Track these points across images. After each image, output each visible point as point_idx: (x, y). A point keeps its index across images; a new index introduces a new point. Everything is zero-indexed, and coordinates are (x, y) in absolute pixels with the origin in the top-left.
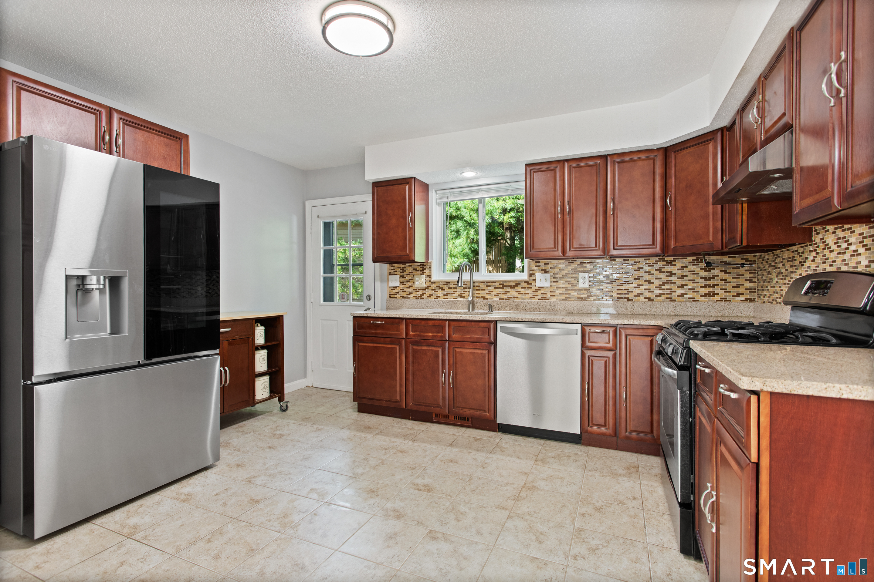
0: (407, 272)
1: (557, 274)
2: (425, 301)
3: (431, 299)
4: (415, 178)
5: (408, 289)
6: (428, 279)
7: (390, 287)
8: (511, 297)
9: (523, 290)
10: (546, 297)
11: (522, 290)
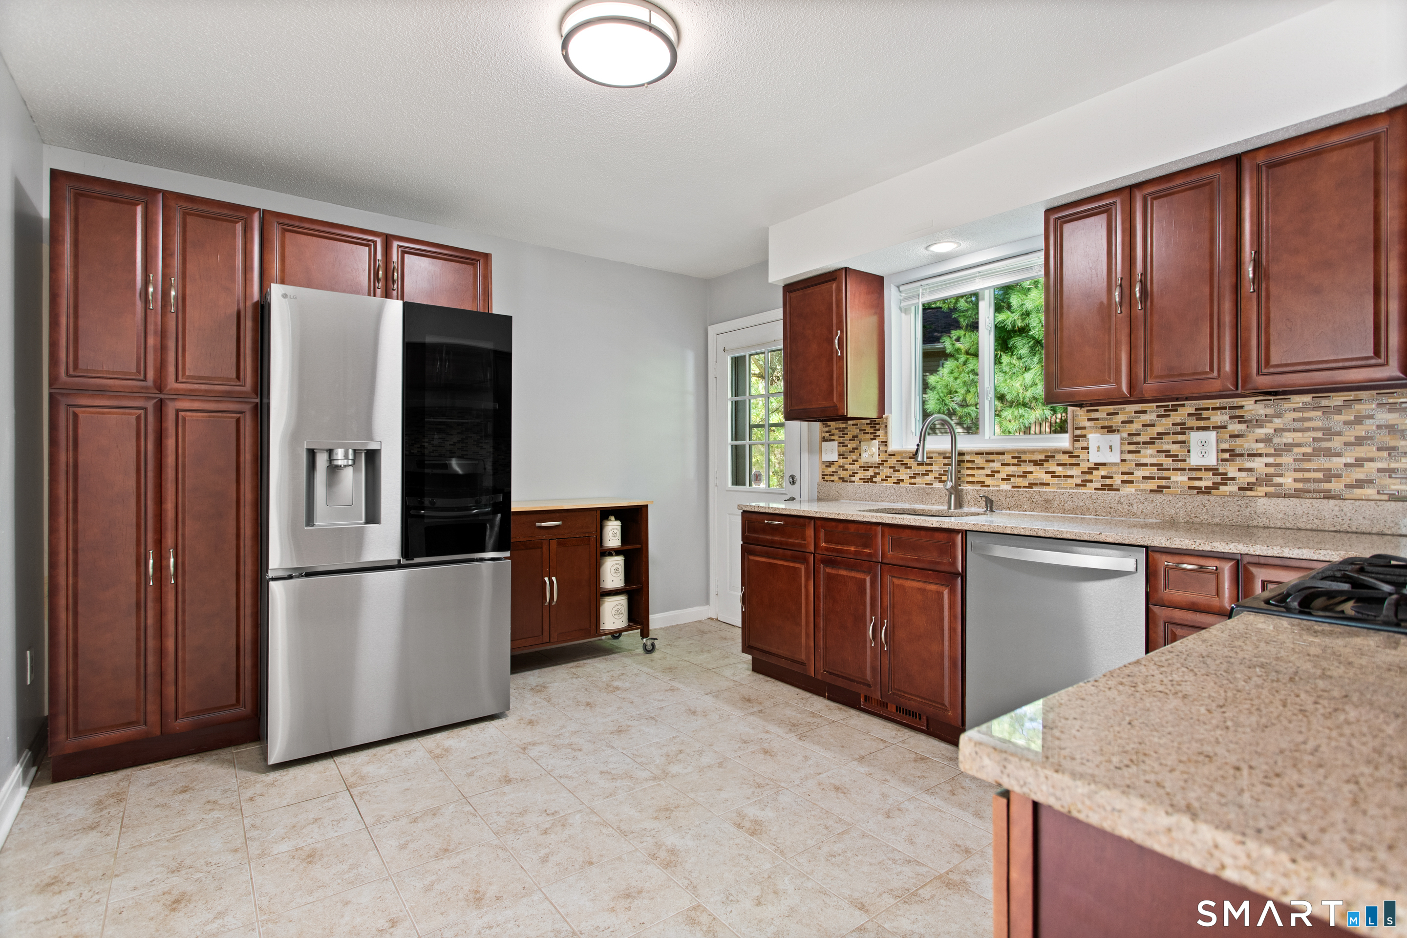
0: (850, 436)
1: (1139, 435)
2: (878, 486)
3: (889, 484)
4: (846, 269)
5: (851, 467)
6: (883, 448)
7: (824, 463)
8: (1036, 484)
9: (1060, 468)
10: (1111, 485)
11: (1059, 470)
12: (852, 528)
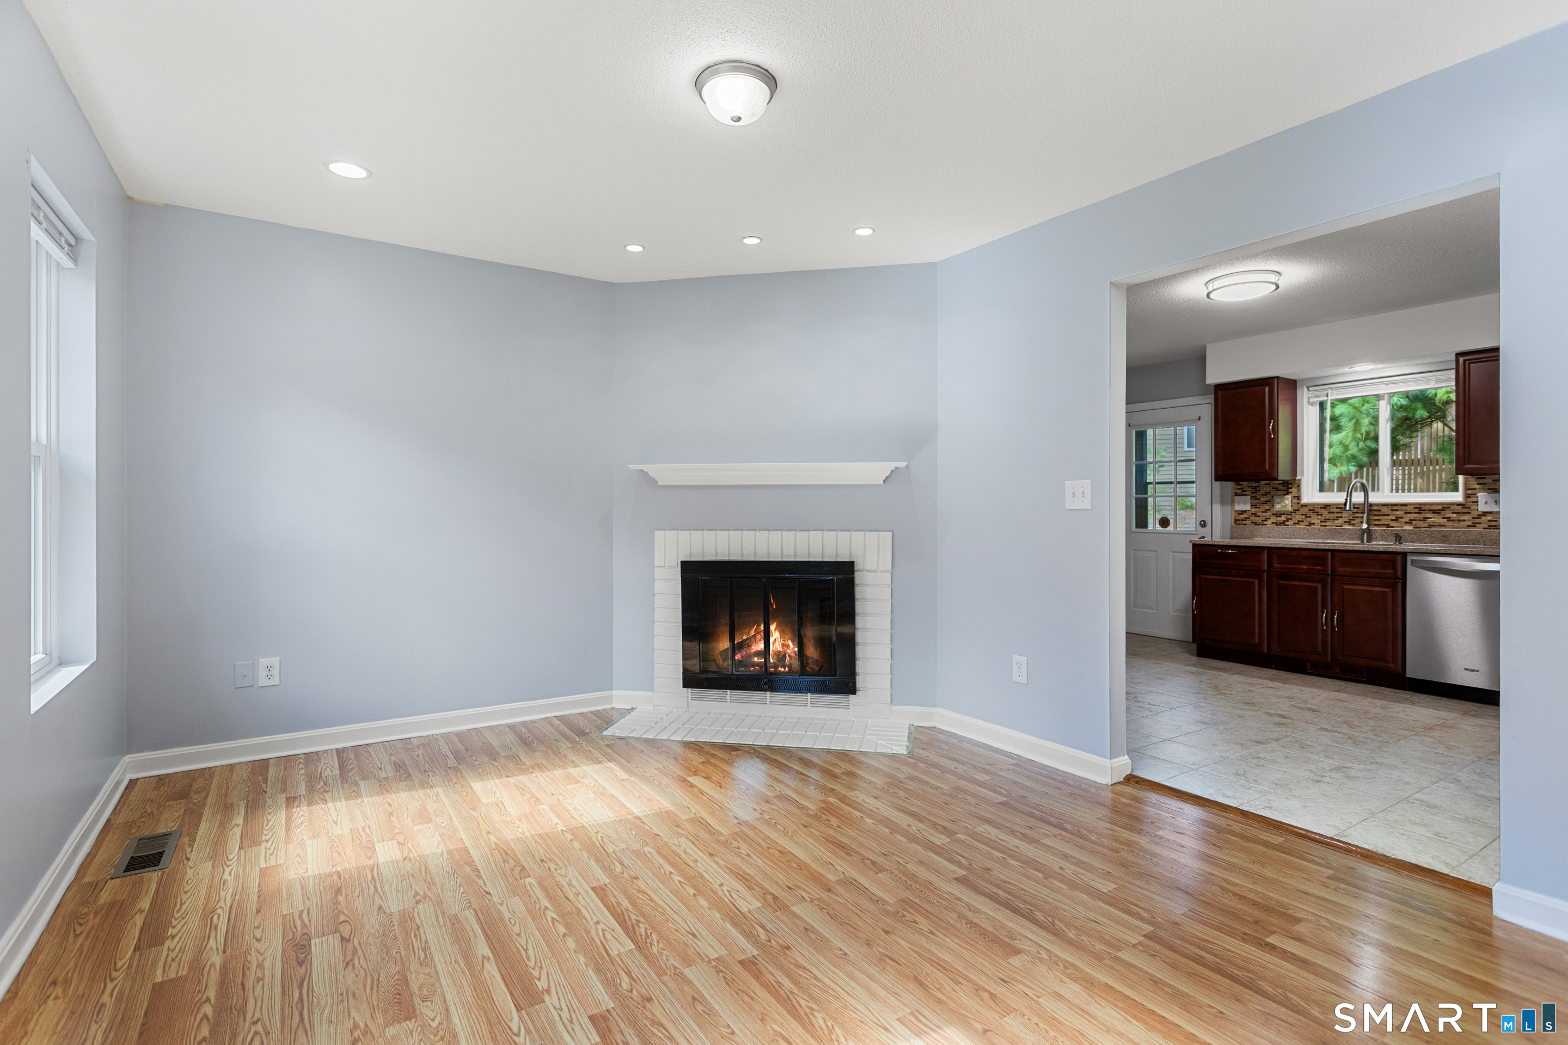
0: (1263, 492)
2: (1290, 528)
3: (1302, 526)
4: (1278, 378)
5: (1264, 514)
6: (1295, 501)
7: (1236, 511)
8: (1435, 526)
9: (1455, 515)
12: (1305, 553)
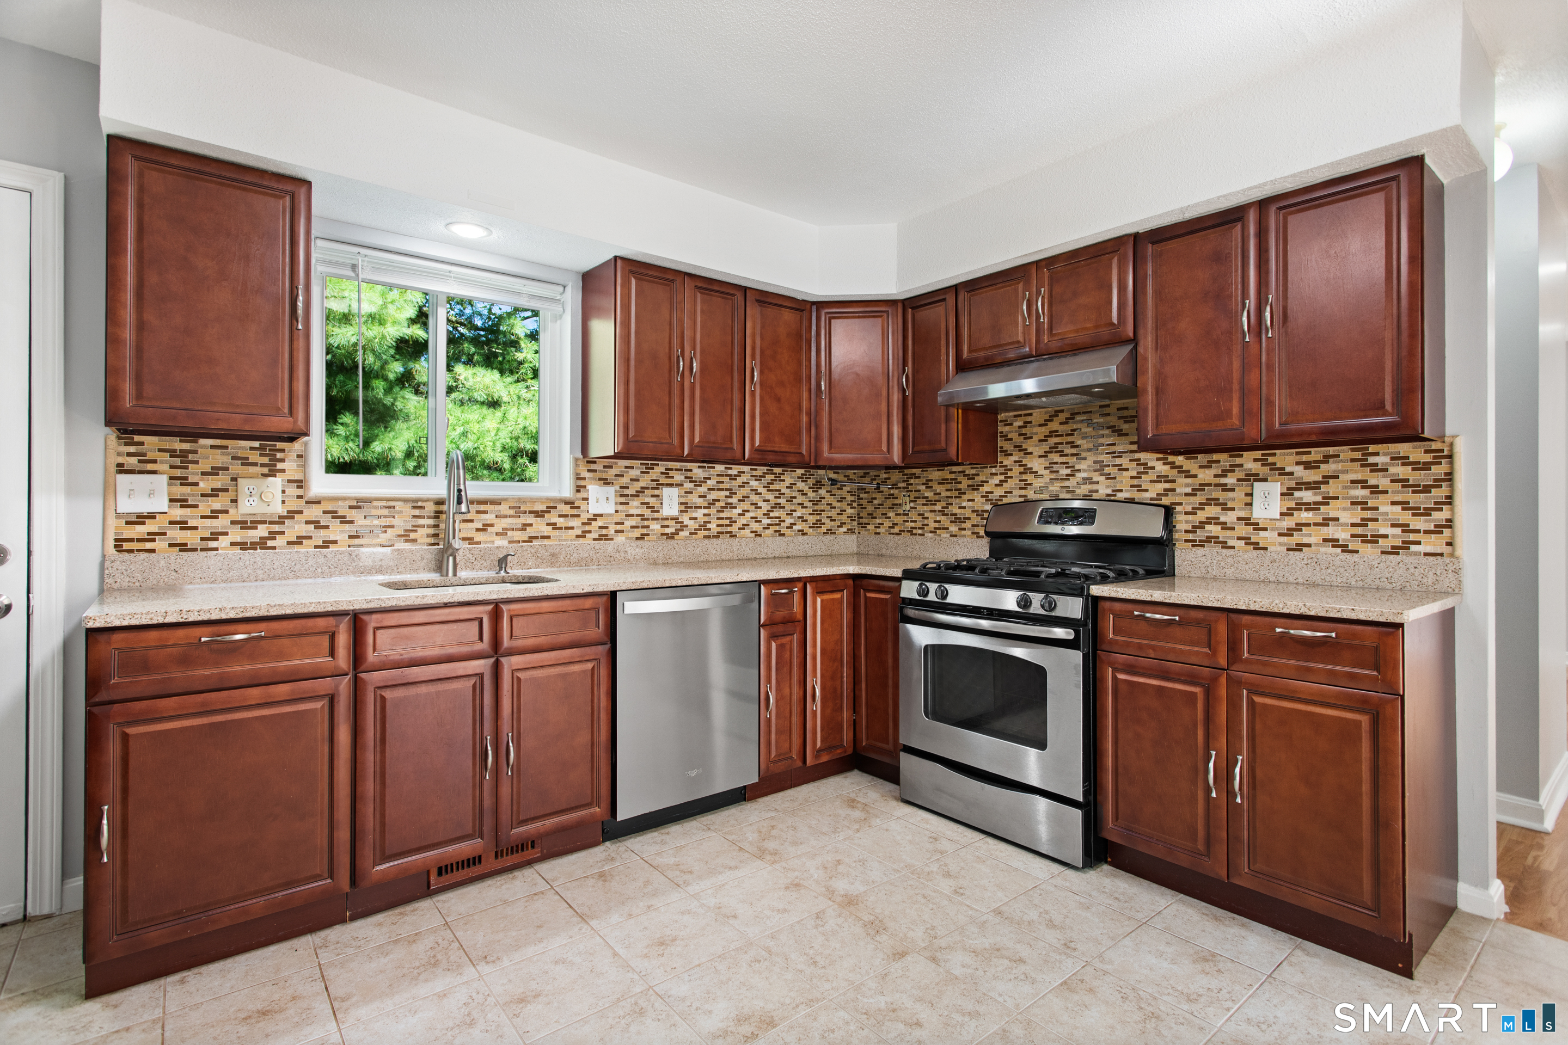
0: (205, 466)
1: (627, 488)
2: (282, 554)
3: (307, 548)
4: (310, 185)
5: (208, 522)
6: (293, 491)
7: (118, 516)
8: (536, 537)
9: (562, 519)
10: (607, 535)
11: (561, 522)
